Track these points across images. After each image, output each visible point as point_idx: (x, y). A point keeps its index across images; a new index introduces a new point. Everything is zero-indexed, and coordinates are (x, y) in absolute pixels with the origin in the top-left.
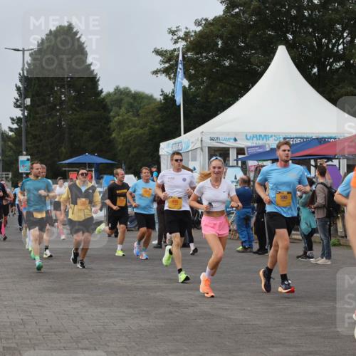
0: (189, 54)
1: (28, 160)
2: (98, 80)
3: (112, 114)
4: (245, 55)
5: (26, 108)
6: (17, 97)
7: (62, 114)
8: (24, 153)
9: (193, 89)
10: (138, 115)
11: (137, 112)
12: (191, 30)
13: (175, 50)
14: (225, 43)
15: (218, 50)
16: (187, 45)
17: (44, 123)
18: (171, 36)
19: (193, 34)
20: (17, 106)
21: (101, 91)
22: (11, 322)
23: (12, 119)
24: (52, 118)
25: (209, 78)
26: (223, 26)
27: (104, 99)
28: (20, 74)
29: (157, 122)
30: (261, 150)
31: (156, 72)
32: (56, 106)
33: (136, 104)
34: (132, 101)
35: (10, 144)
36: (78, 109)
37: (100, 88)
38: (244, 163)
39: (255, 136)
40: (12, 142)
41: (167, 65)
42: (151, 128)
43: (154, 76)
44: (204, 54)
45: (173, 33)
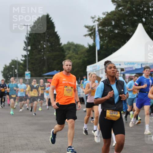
0: (100, 28)
1: (29, 73)
2: (60, 39)
3: (66, 53)
4: (124, 28)
5: (29, 51)
6: (25, 46)
7: (44, 53)
8: (28, 70)
9: (102, 42)
10: (77, 54)
11: (77, 52)
12: (101, 17)
13: (93, 26)
14: (115, 23)
15: (113, 26)
16: (99, 23)
17: (36, 57)
18: (92, 19)
19: (102, 19)
20: (24, 50)
21: (61, 44)
22: (21, 144)
23: (22, 56)
24: (40, 55)
25: (109, 38)
26: (115, 15)
27: (62, 47)
28: (26, 36)
29: (86, 57)
30: (131, 69)
31: (85, 36)
32: (41, 50)
33: (76, 49)
34: (75, 48)
35: (21, 66)
36: (51, 51)
37: (61, 42)
38: (124, 75)
39: (128, 63)
40: (22, 66)
41: (90, 32)
42: (83, 60)
43: (85, 37)
44: (106, 28)
45: (93, 18)
